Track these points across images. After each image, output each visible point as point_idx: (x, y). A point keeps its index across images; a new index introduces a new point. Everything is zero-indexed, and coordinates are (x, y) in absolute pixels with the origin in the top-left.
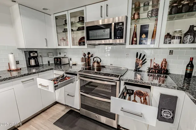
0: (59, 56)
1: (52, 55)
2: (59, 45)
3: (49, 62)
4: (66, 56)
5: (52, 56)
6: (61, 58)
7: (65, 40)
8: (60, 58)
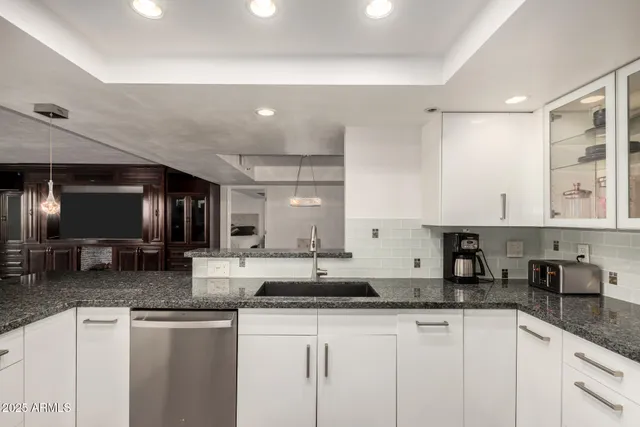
0: (548, 255)
1: (521, 248)
2: (554, 214)
3: (505, 273)
4: (586, 260)
5: (518, 253)
6: (561, 267)
7: (585, 194)
8: (554, 266)
